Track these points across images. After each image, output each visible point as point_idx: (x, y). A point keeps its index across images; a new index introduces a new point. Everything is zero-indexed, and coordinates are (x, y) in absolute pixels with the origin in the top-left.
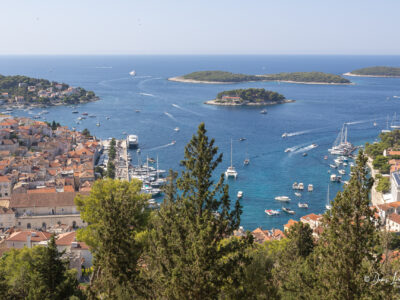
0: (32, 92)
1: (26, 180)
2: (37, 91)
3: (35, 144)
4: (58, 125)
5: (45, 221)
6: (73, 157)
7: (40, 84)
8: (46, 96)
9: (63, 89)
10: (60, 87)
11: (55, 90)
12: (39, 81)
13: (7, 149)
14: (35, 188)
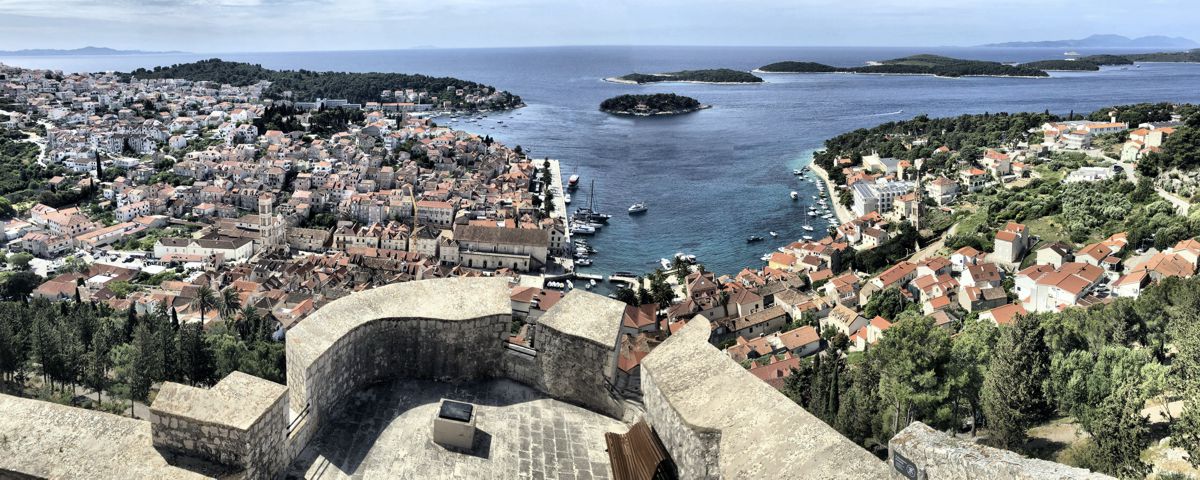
0: (459, 97)
1: (468, 209)
2: (464, 95)
3: (472, 163)
4: (492, 140)
5: (487, 258)
6: (509, 181)
7: (466, 88)
8: (472, 101)
9: (489, 94)
10: (486, 90)
11: (482, 94)
12: (466, 83)
13: (446, 169)
14: (475, 218)
